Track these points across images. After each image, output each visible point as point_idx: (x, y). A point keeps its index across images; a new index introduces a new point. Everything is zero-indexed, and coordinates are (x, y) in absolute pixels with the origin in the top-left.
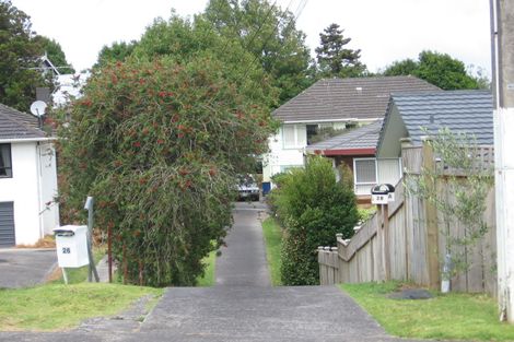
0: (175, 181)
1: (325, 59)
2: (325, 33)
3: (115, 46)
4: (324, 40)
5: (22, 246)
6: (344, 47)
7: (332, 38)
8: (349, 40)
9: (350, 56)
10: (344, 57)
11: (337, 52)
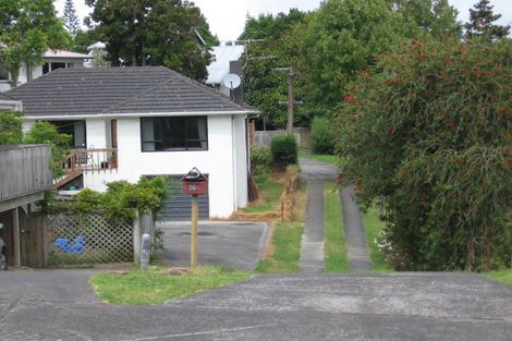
0: (499, 162)
1: (475, 34)
2: (474, 9)
3: (262, 18)
4: (473, 15)
5: (216, 219)
6: (494, 23)
7: (482, 14)
8: (499, 16)
9: (501, 32)
10: (494, 32)
11: (487, 28)
